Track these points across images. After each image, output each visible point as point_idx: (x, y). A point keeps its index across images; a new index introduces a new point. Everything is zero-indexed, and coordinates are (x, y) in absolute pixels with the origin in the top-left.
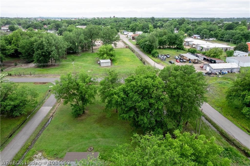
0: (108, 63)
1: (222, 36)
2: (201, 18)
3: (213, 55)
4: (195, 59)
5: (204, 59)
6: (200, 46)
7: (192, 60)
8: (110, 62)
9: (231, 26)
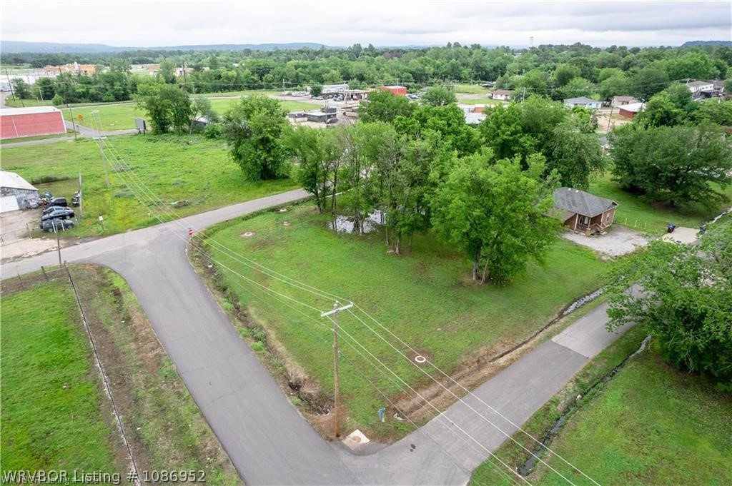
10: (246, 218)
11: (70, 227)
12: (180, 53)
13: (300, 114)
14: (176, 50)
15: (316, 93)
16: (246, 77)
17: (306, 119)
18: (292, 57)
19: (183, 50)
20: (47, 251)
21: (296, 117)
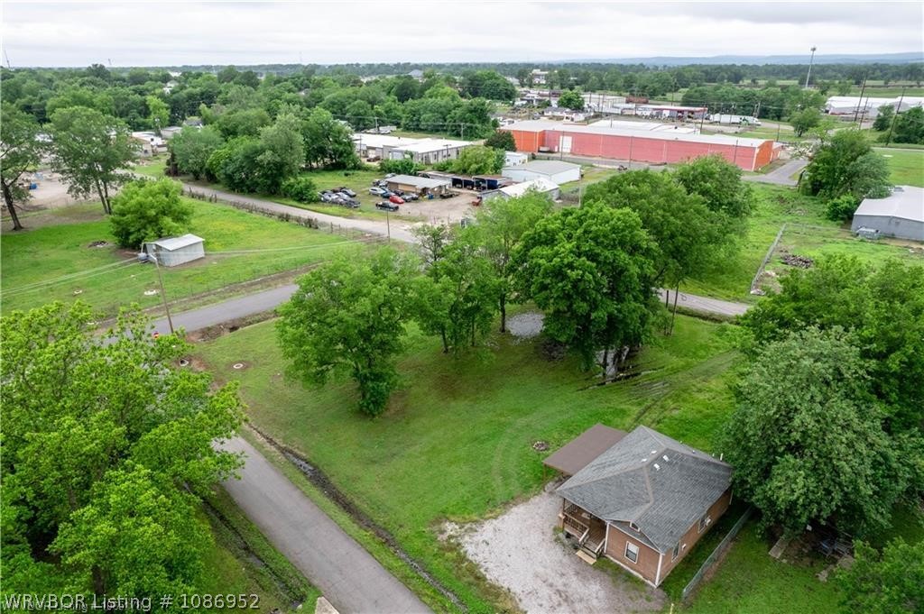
0: (193, 248)
1: (414, 116)
2: (288, 66)
3: (474, 166)
4: (440, 187)
5: (456, 182)
6: (401, 152)
7: (433, 189)
8: (202, 246)
9: (407, 88)
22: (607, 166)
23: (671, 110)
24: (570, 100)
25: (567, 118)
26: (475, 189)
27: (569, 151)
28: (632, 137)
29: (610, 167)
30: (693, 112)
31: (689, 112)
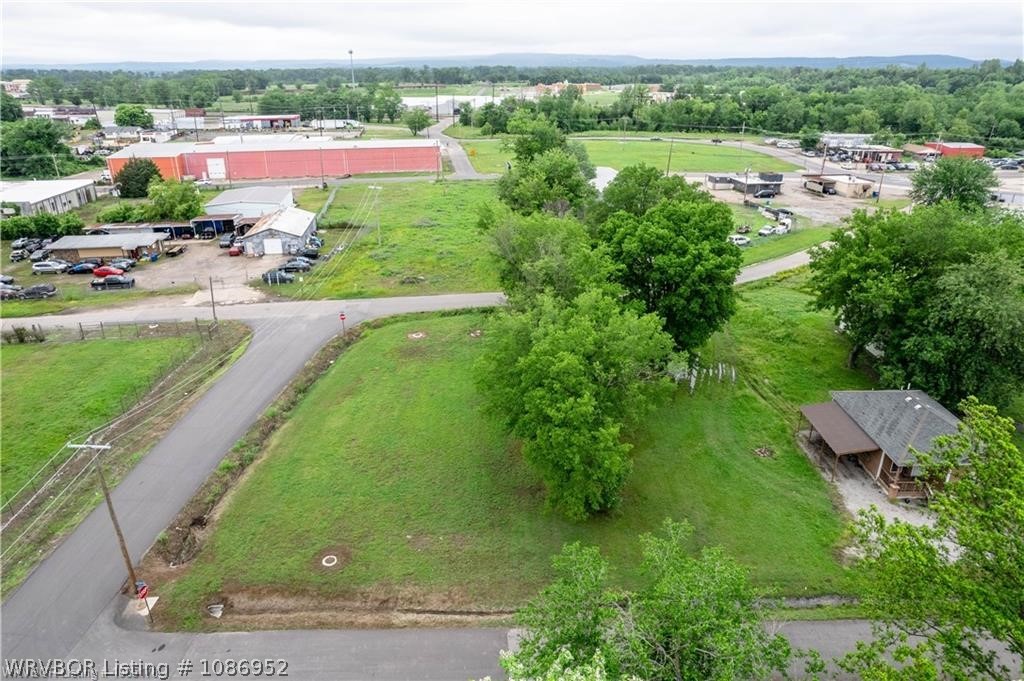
10: (444, 314)
11: (288, 282)
12: (711, 69)
13: (726, 178)
14: (707, 65)
15: (809, 145)
16: (731, 112)
17: (732, 186)
18: (862, 81)
19: (716, 66)
20: (241, 303)
21: (717, 182)
22: (300, 187)
23: (262, 120)
24: (133, 116)
25: (144, 139)
26: (197, 236)
27: (224, 176)
28: (321, 150)
29: (305, 187)
30: (289, 121)
31: (285, 120)
